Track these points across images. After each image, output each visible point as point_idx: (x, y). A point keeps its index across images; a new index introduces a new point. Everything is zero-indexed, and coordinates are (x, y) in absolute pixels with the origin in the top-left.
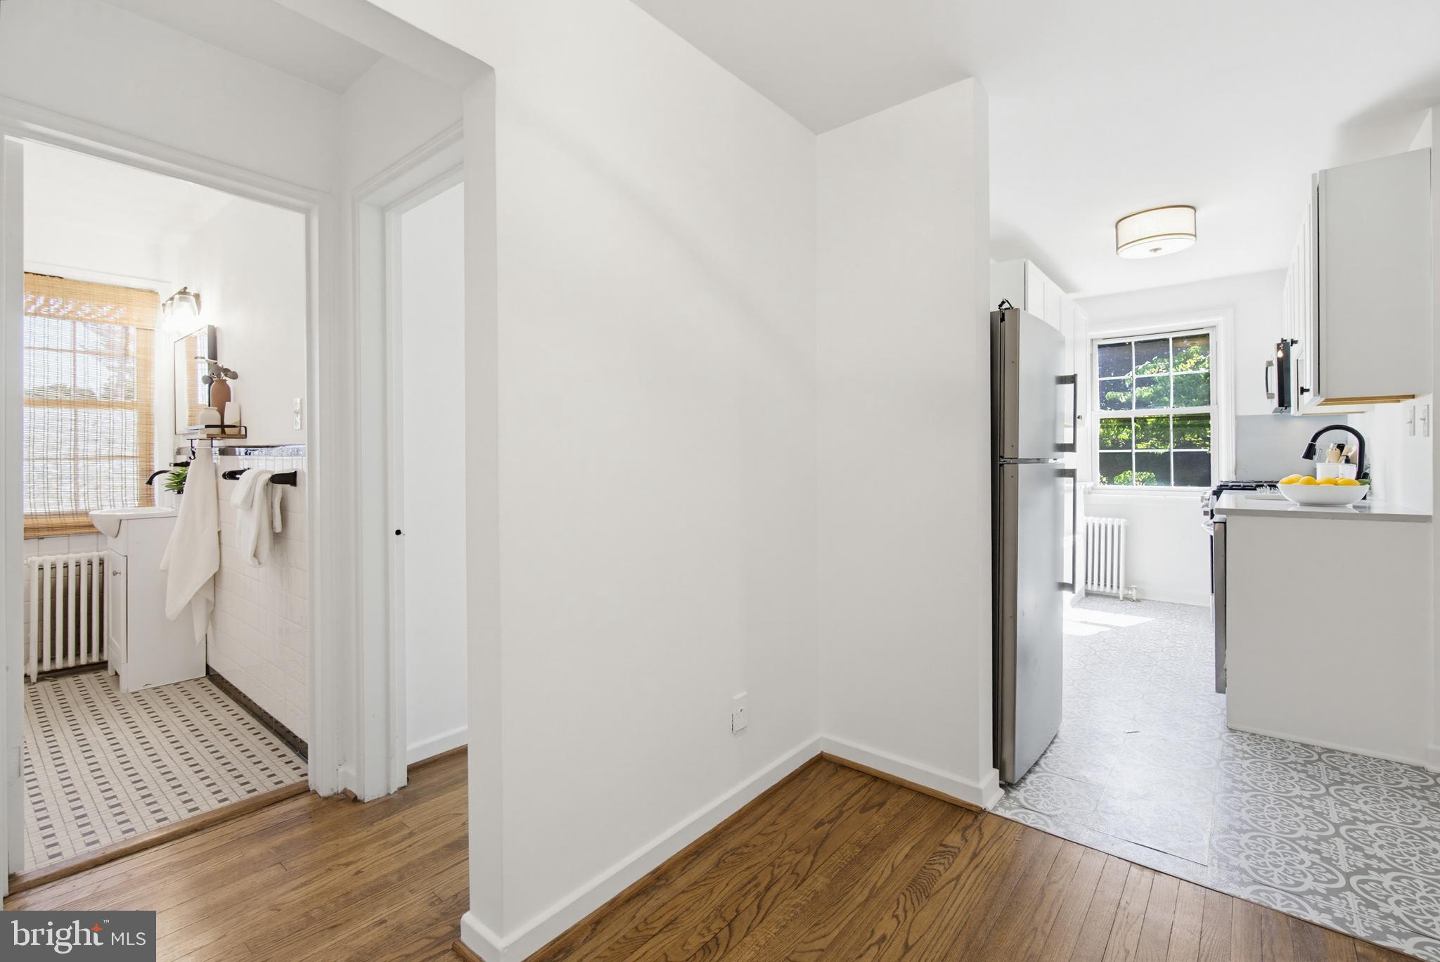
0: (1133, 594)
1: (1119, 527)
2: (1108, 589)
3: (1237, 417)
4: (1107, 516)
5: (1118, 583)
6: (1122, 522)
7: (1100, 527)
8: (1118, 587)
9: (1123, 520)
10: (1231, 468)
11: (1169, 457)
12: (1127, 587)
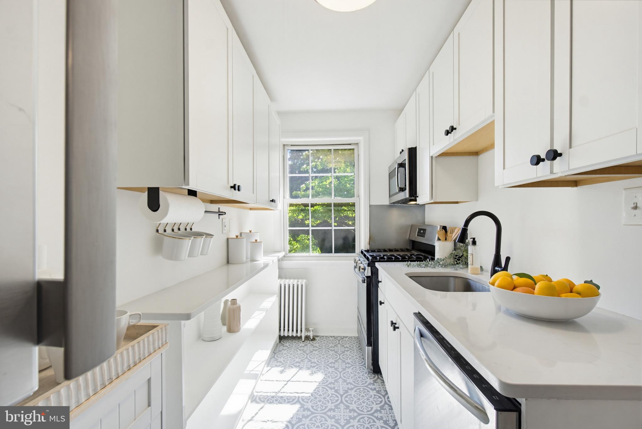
0: (311, 334)
1: (302, 285)
2: (295, 335)
3: (370, 206)
4: (294, 279)
5: (301, 328)
6: (304, 282)
7: (289, 287)
8: (301, 331)
9: (304, 281)
10: (367, 241)
11: (332, 232)
12: (307, 330)
